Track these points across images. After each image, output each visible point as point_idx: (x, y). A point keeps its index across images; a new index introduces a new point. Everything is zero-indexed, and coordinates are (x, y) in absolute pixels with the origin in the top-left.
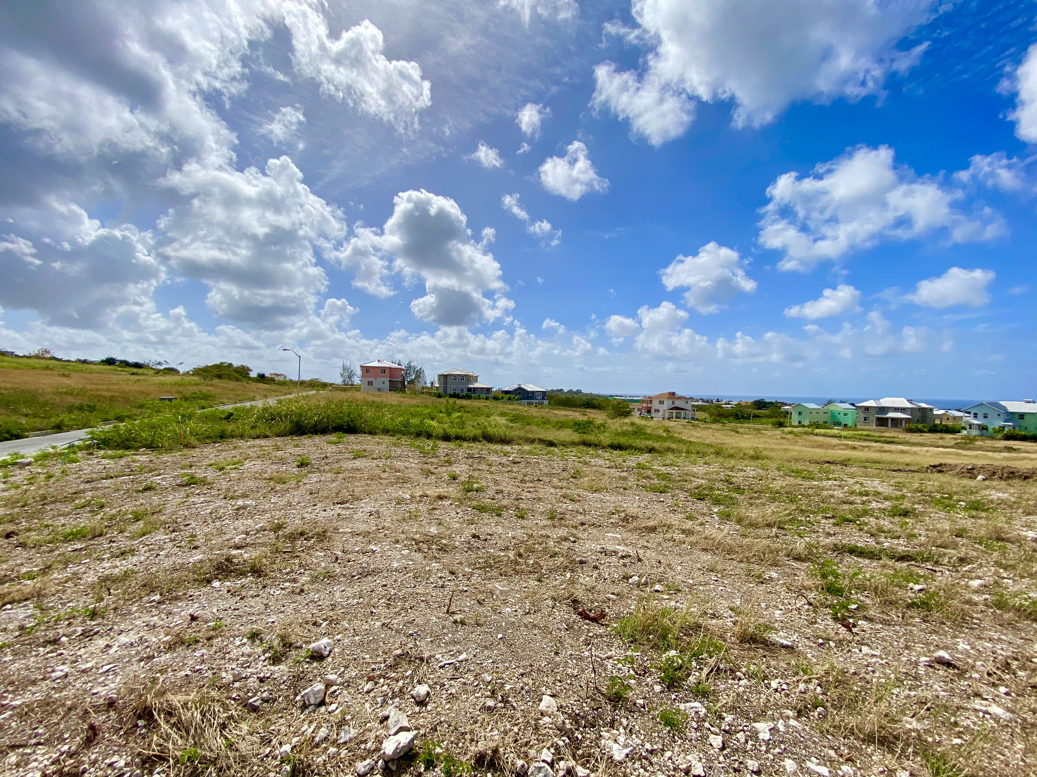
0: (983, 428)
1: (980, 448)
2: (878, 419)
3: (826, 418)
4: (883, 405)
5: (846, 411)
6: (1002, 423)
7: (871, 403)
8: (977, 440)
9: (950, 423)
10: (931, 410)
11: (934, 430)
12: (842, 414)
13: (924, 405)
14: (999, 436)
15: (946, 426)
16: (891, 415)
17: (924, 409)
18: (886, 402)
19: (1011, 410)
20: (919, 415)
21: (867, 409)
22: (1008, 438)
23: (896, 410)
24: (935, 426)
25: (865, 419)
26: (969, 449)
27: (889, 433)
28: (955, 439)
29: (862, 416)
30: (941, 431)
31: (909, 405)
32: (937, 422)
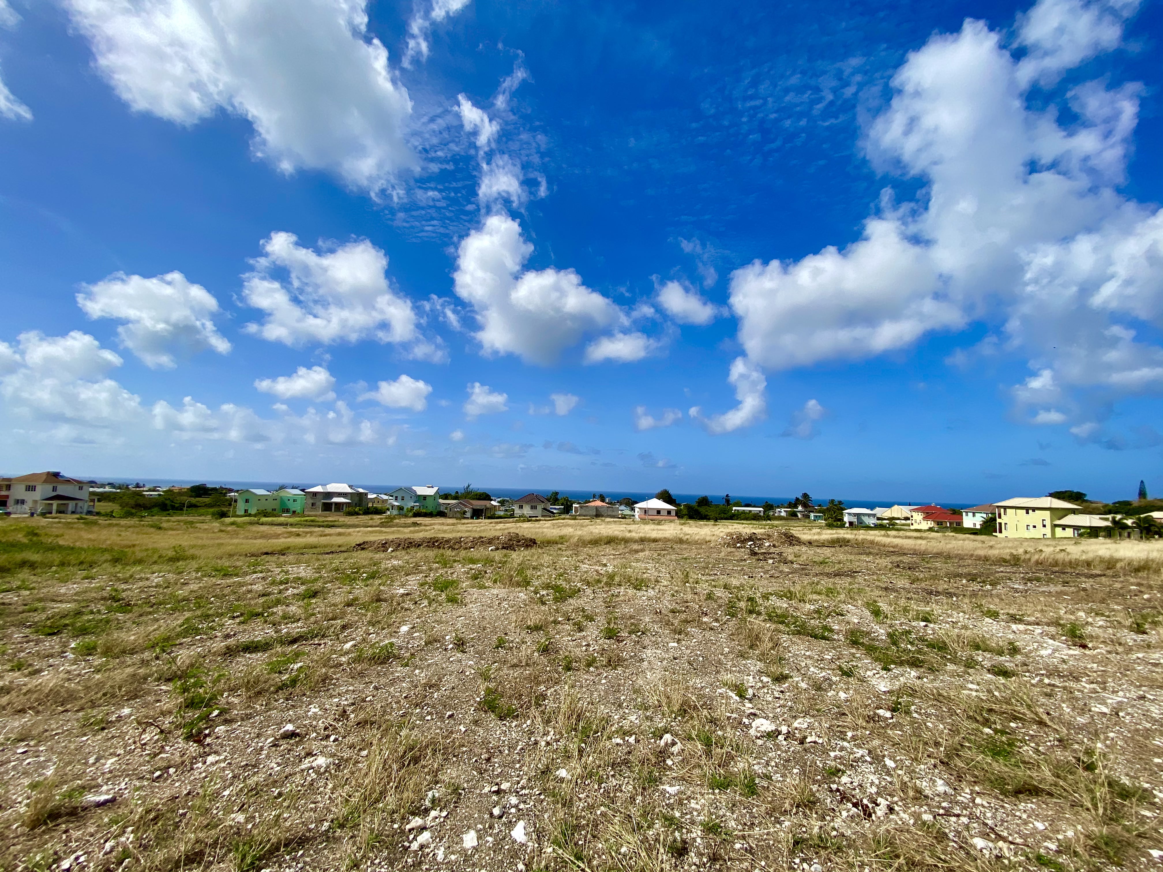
0: (401, 508)
1: (397, 525)
2: (324, 504)
3: (275, 505)
4: (329, 490)
5: (296, 497)
6: (413, 504)
7: (318, 489)
8: (395, 519)
9: (379, 506)
10: (366, 494)
11: (368, 512)
12: (291, 501)
13: (361, 490)
14: (411, 514)
15: (376, 508)
16: (335, 500)
17: (361, 493)
18: (332, 487)
19: (419, 493)
20: (357, 499)
21: (315, 494)
22: (416, 515)
23: (340, 495)
24: (368, 509)
25: (313, 504)
26: (390, 527)
27: (332, 517)
28: (381, 519)
29: (310, 501)
30: (372, 513)
31: (350, 490)
32: (370, 505)
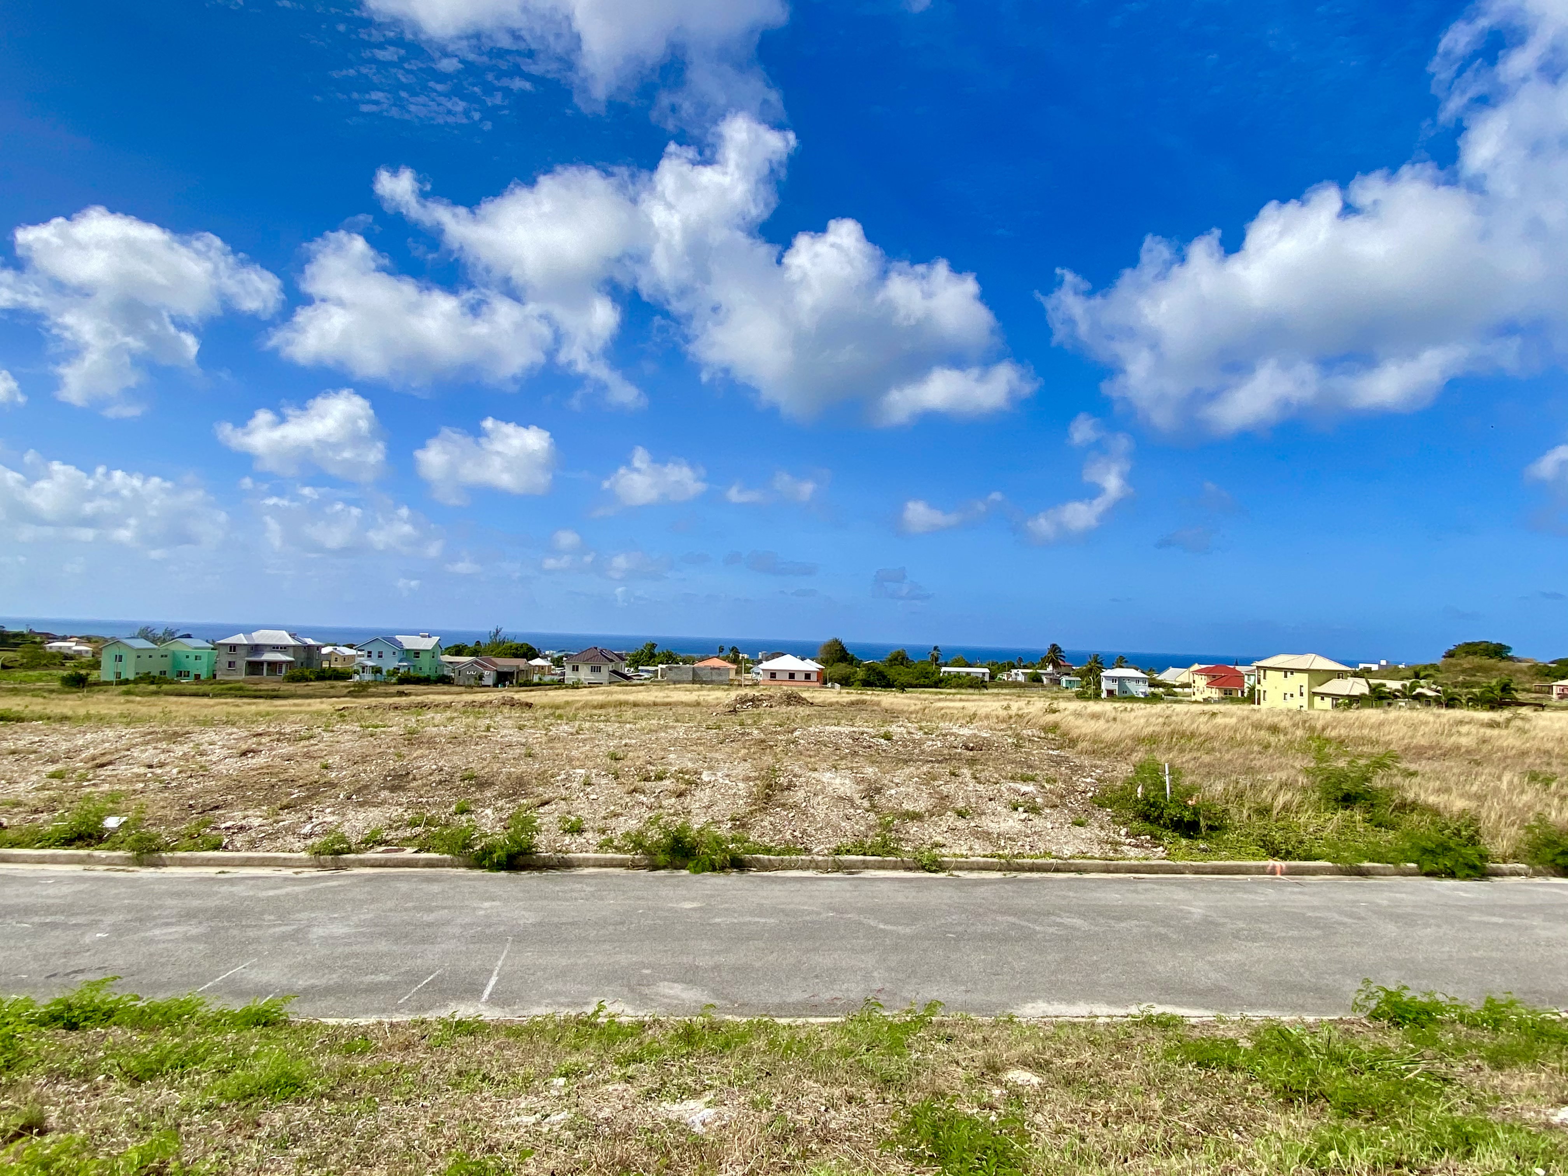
0: (377, 671)
2: (250, 664)
3: (165, 665)
4: (257, 642)
5: (198, 652)
6: (396, 664)
7: (240, 639)
8: (370, 687)
9: (338, 666)
10: (319, 648)
11: (322, 676)
12: (192, 658)
13: (310, 641)
14: (394, 680)
15: (335, 670)
16: (268, 657)
17: (309, 646)
18: (261, 637)
19: (407, 647)
20: (303, 655)
21: (233, 647)
22: (402, 681)
23: (275, 648)
24: (324, 671)
25: (231, 664)
27: (264, 683)
28: (347, 687)
29: (225, 659)
30: (330, 678)
31: (292, 642)
32: (325, 665)
